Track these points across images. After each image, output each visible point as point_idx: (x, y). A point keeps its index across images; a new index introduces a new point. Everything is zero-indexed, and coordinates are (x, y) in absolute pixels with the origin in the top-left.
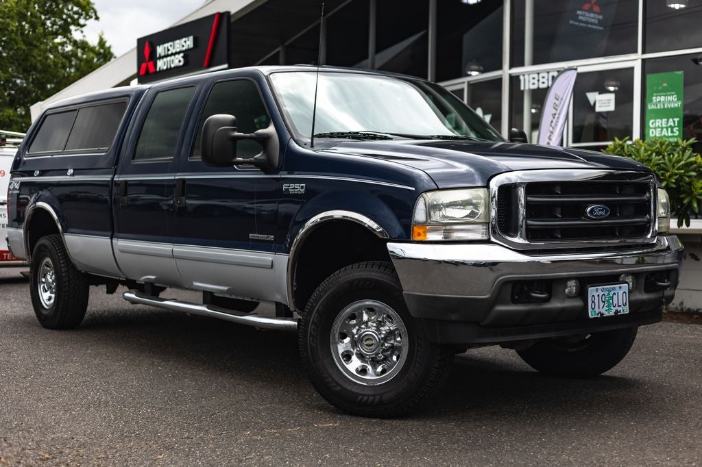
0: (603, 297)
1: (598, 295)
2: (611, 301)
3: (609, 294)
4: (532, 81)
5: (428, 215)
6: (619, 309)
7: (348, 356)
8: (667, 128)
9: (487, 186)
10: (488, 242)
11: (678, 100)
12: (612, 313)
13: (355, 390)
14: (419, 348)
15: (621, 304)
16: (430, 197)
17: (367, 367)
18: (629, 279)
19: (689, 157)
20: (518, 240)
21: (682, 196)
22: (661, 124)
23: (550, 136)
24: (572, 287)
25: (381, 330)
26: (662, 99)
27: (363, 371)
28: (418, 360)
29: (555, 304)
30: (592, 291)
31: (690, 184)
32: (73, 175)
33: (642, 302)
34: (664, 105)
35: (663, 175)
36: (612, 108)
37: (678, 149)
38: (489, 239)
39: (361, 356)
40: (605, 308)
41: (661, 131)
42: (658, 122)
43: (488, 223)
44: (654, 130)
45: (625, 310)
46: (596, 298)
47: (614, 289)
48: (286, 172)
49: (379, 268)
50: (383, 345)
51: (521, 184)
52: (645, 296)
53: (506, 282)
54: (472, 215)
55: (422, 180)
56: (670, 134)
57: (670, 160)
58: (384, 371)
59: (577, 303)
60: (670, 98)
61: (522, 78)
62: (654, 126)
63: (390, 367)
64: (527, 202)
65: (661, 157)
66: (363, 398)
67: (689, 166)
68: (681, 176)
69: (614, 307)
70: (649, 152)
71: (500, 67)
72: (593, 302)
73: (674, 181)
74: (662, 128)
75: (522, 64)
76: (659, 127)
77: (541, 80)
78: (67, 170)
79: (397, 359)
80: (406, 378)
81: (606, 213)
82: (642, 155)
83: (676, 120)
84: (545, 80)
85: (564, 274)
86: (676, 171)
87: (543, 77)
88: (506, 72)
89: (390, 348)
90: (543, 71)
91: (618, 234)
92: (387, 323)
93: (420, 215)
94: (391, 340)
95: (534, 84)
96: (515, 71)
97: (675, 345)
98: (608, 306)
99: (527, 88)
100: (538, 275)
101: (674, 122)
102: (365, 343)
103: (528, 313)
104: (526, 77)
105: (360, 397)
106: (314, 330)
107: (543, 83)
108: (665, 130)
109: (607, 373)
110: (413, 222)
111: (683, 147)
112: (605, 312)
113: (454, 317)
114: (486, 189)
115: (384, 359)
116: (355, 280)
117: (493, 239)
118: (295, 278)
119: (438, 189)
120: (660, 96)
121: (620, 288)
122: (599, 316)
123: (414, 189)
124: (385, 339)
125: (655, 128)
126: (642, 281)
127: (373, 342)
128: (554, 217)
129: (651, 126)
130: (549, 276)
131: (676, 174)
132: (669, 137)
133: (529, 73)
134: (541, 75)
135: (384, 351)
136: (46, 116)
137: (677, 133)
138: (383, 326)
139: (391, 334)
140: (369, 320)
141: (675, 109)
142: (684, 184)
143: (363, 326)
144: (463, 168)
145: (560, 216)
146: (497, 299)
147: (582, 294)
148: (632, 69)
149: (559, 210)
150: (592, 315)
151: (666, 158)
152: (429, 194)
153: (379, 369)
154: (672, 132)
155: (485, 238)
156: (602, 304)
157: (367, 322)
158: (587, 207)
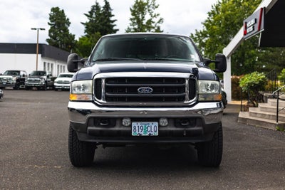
0: (142, 127)
1: (138, 126)
2: (146, 129)
3: (145, 126)
5: (72, 90)
6: (152, 133)
9: (93, 79)
10: (92, 102)
12: (147, 135)
15: (153, 131)
20: (101, 101)
29: (117, 128)
30: (134, 124)
38: (93, 100)
40: (143, 132)
43: (93, 94)
46: (137, 128)
47: (148, 124)
51: (103, 78)
59: (128, 129)
64: (105, 86)
69: (148, 132)
72: (135, 129)
81: (150, 91)
98: (145, 131)
103: (101, 131)
112: (142, 134)
119: (77, 80)
121: (152, 124)
122: (139, 135)
145: (127, 92)
146: (88, 124)
149: (126, 89)
150: (134, 134)
152: (73, 82)
155: (91, 100)
156: (140, 130)
158: (138, 88)
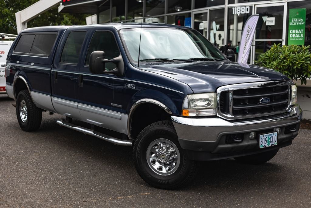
0: (266, 139)
1: (264, 138)
2: (269, 140)
3: (269, 137)
4: (238, 10)
5: (189, 105)
6: (273, 143)
7: (154, 162)
8: (298, 34)
9: (216, 92)
10: (216, 117)
11: (303, 21)
12: (270, 146)
13: (157, 177)
14: (185, 161)
15: (274, 141)
16: (190, 97)
17: (162, 167)
18: (278, 130)
19: (307, 55)
20: (228, 116)
21: (303, 72)
22: (295, 32)
23: (246, 44)
24: (252, 135)
25: (168, 152)
26: (296, 20)
27: (161, 169)
28: (184, 166)
29: (245, 143)
30: (261, 137)
31: (307, 67)
32: (34, 65)
33: (283, 139)
34: (297, 23)
35: (295, 63)
36: (273, 24)
37: (302, 50)
38: (216, 115)
39: (160, 163)
40: (267, 143)
41: (295, 35)
42: (294, 31)
43: (216, 108)
44: (292, 35)
45: (276, 143)
46: (263, 139)
47: (271, 135)
48: (127, 78)
49: (168, 125)
50: (169, 158)
51: (231, 91)
52: (285, 136)
53: (223, 135)
54: (208, 104)
55: (186, 88)
56: (299, 37)
57: (298, 56)
58: (169, 169)
59: (255, 142)
60: (300, 20)
61: (233, 9)
62: (292, 33)
63: (172, 168)
64: (233, 99)
65: (294, 54)
66: (160, 181)
67: (307, 59)
68: (303, 63)
69: (271, 142)
70: (289, 52)
71: (224, 4)
72: (262, 141)
73: (300, 66)
74: (296, 34)
75: (234, 3)
76: (294, 33)
77: (242, 10)
78: (31, 63)
79: (176, 164)
80: (179, 173)
81: (268, 101)
82: (286, 53)
83: (302, 30)
84: (244, 10)
85: (249, 130)
86: (301, 61)
87: (243, 9)
88: (226, 6)
89: (172, 159)
90: (243, 6)
91: (273, 109)
92: (171, 148)
93: (186, 104)
94: (172, 155)
95: (239, 12)
96: (230, 5)
97: (298, 143)
98: (268, 142)
99: (236, 13)
100: (238, 132)
101: (301, 31)
102: (161, 157)
103: (232, 148)
104: (235, 8)
105: (159, 181)
106: (139, 151)
107: (243, 11)
108: (297, 34)
109: (268, 162)
110: (182, 108)
111: (304, 50)
112: (267, 145)
113: (200, 150)
114: (215, 93)
115: (170, 164)
116: (157, 130)
117: (218, 115)
118: (131, 125)
119: (194, 93)
120: (295, 19)
121: (274, 134)
122: (264, 147)
123: (183, 93)
124: (170, 155)
125: (293, 34)
126: (284, 130)
127: (165, 157)
128: (245, 104)
129: (291, 32)
130: (243, 132)
131: (301, 63)
132: (298, 38)
133: (237, 7)
134: (242, 8)
135: (170, 161)
136: (21, 36)
137: (302, 36)
138: (169, 149)
139: (173, 153)
140: (163, 147)
141: (302, 25)
142: (304, 67)
143: (161, 150)
144: (204, 83)
145: (248, 104)
146: (219, 142)
147: (257, 138)
148: (283, 6)
149: (247, 101)
150: (261, 147)
151: (297, 55)
152: (190, 96)
153: (167, 168)
154: (300, 36)
155: (214, 115)
156: (265, 142)
157: (162, 147)
158: (260, 99)
